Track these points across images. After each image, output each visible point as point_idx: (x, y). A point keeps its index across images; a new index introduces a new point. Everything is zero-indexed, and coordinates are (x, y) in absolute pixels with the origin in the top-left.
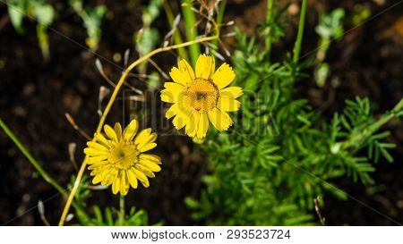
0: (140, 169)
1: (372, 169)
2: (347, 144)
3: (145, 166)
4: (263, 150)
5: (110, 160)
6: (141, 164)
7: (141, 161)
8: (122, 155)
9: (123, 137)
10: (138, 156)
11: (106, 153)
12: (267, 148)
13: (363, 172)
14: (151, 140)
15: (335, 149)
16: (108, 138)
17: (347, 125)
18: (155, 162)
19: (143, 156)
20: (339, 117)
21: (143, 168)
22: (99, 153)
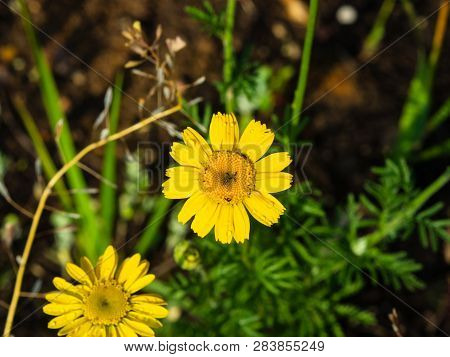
0: (137, 319)
1: (417, 267)
2: (376, 237)
3: (142, 312)
4: (265, 268)
5: (89, 315)
6: (137, 311)
7: (136, 306)
8: (104, 304)
9: (98, 276)
10: (129, 300)
11: (79, 306)
12: (271, 264)
13: (407, 273)
14: (143, 271)
15: (360, 247)
16: (75, 283)
17: (372, 208)
18: (157, 303)
19: (136, 299)
20: (357, 200)
21: (141, 316)
22: (67, 308)
